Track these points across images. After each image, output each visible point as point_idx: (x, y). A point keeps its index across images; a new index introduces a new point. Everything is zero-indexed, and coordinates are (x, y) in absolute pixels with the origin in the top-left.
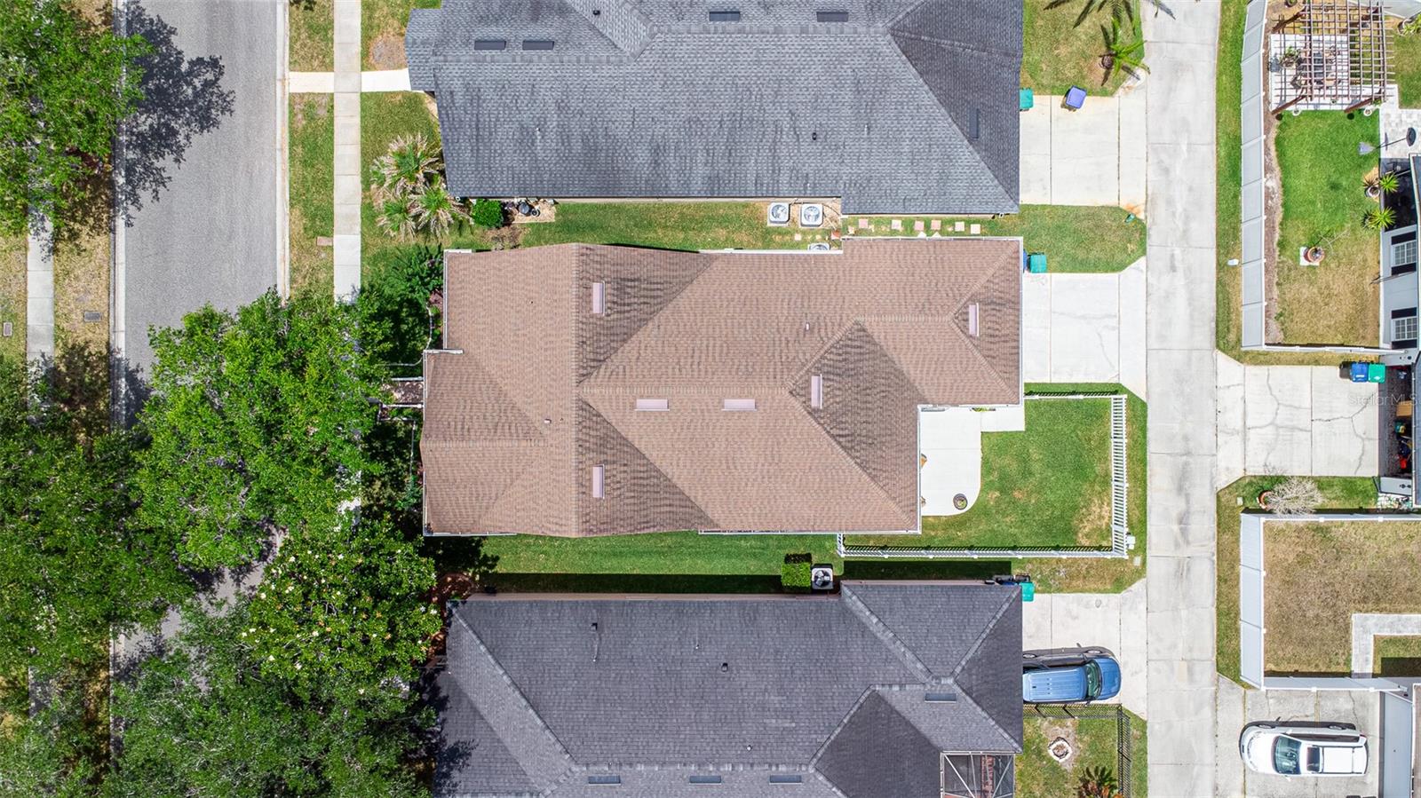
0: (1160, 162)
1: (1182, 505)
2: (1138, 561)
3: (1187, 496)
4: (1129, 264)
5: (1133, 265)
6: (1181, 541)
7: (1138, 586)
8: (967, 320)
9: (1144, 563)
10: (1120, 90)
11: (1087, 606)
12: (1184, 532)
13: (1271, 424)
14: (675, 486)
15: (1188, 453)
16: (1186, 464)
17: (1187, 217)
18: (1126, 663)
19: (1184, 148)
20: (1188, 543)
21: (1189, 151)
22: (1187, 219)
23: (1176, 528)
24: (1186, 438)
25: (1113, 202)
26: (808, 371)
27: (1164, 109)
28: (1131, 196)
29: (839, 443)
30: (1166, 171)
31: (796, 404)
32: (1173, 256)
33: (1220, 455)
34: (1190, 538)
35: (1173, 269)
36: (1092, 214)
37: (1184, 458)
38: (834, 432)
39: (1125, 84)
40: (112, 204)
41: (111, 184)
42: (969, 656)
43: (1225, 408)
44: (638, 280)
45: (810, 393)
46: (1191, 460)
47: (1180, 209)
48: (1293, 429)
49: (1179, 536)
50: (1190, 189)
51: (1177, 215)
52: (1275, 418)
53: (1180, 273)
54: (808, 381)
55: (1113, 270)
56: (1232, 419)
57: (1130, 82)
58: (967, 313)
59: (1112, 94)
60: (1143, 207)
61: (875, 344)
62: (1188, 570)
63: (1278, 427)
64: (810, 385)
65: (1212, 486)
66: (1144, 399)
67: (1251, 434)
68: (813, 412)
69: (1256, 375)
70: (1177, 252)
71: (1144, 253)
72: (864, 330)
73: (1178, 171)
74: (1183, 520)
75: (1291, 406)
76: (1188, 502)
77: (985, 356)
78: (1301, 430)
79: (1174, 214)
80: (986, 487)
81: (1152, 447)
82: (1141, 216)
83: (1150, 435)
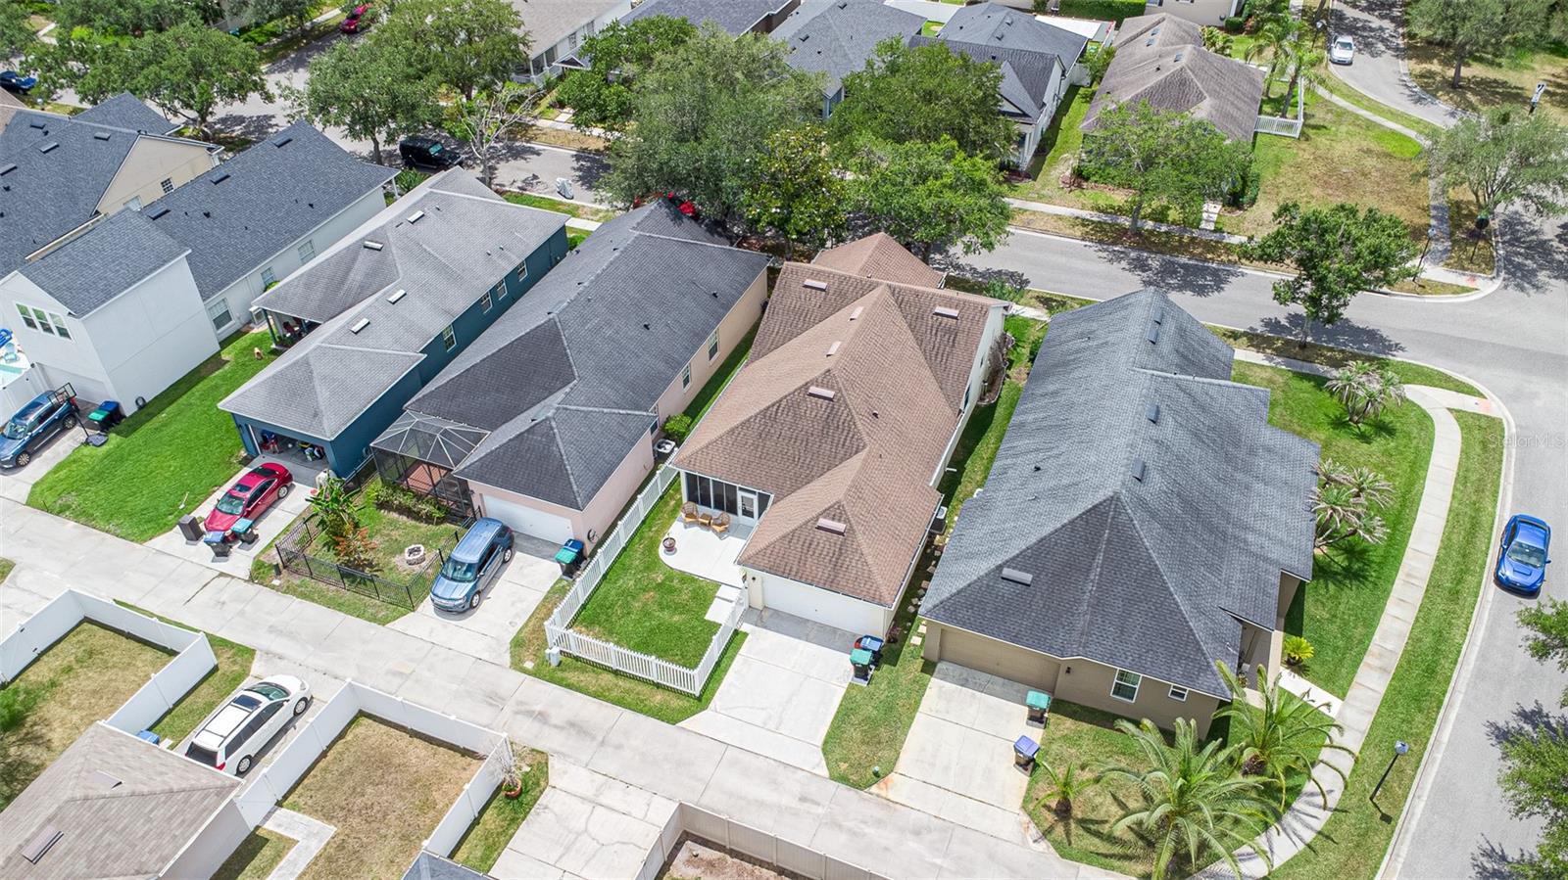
0: (929, 830)
1: (554, 721)
2: (529, 665)
3: (562, 728)
4: (827, 759)
5: (824, 762)
6: (523, 708)
7: (507, 659)
8: (833, 519)
9: (525, 671)
10: (1026, 818)
11: (517, 615)
12: (530, 713)
13: (586, 830)
14: (790, 339)
15: (602, 743)
16: (593, 738)
17: (854, 833)
18: (445, 627)
19: (938, 861)
20: (517, 713)
21: (934, 865)
22: (853, 833)
23: (538, 708)
24: (619, 747)
25: (900, 767)
26: (840, 390)
27: (992, 857)
28: (898, 786)
29: (773, 405)
30: (917, 833)
31: (817, 373)
32: (818, 804)
33: (584, 773)
34: (519, 717)
35: (803, 799)
36: (895, 744)
37: (601, 739)
38: (784, 403)
39: (1032, 825)
40: (1101, 242)
41: (1114, 243)
42: (558, 437)
43: (628, 794)
44: (953, 346)
45: (822, 387)
46: (595, 743)
47: (870, 831)
48: (568, 849)
49: (528, 708)
50: (886, 849)
51: (863, 826)
52: (590, 835)
53: (795, 804)
54: (832, 388)
55: (826, 742)
56: (614, 796)
57: (1034, 831)
58: (839, 521)
59: (1024, 807)
60: (883, 793)
61: (841, 462)
62: (491, 705)
63: (579, 834)
64: (827, 387)
65: (558, 753)
66: (679, 724)
67: (588, 807)
68: (806, 385)
69: (647, 835)
70: (820, 810)
71: (832, 778)
72: (856, 452)
73: (912, 844)
74: (542, 717)
75: (594, 856)
76: (556, 726)
77: (794, 531)
78: (560, 857)
79: (865, 823)
80: (671, 574)
81: (628, 715)
82: (874, 789)
83: (642, 717)
